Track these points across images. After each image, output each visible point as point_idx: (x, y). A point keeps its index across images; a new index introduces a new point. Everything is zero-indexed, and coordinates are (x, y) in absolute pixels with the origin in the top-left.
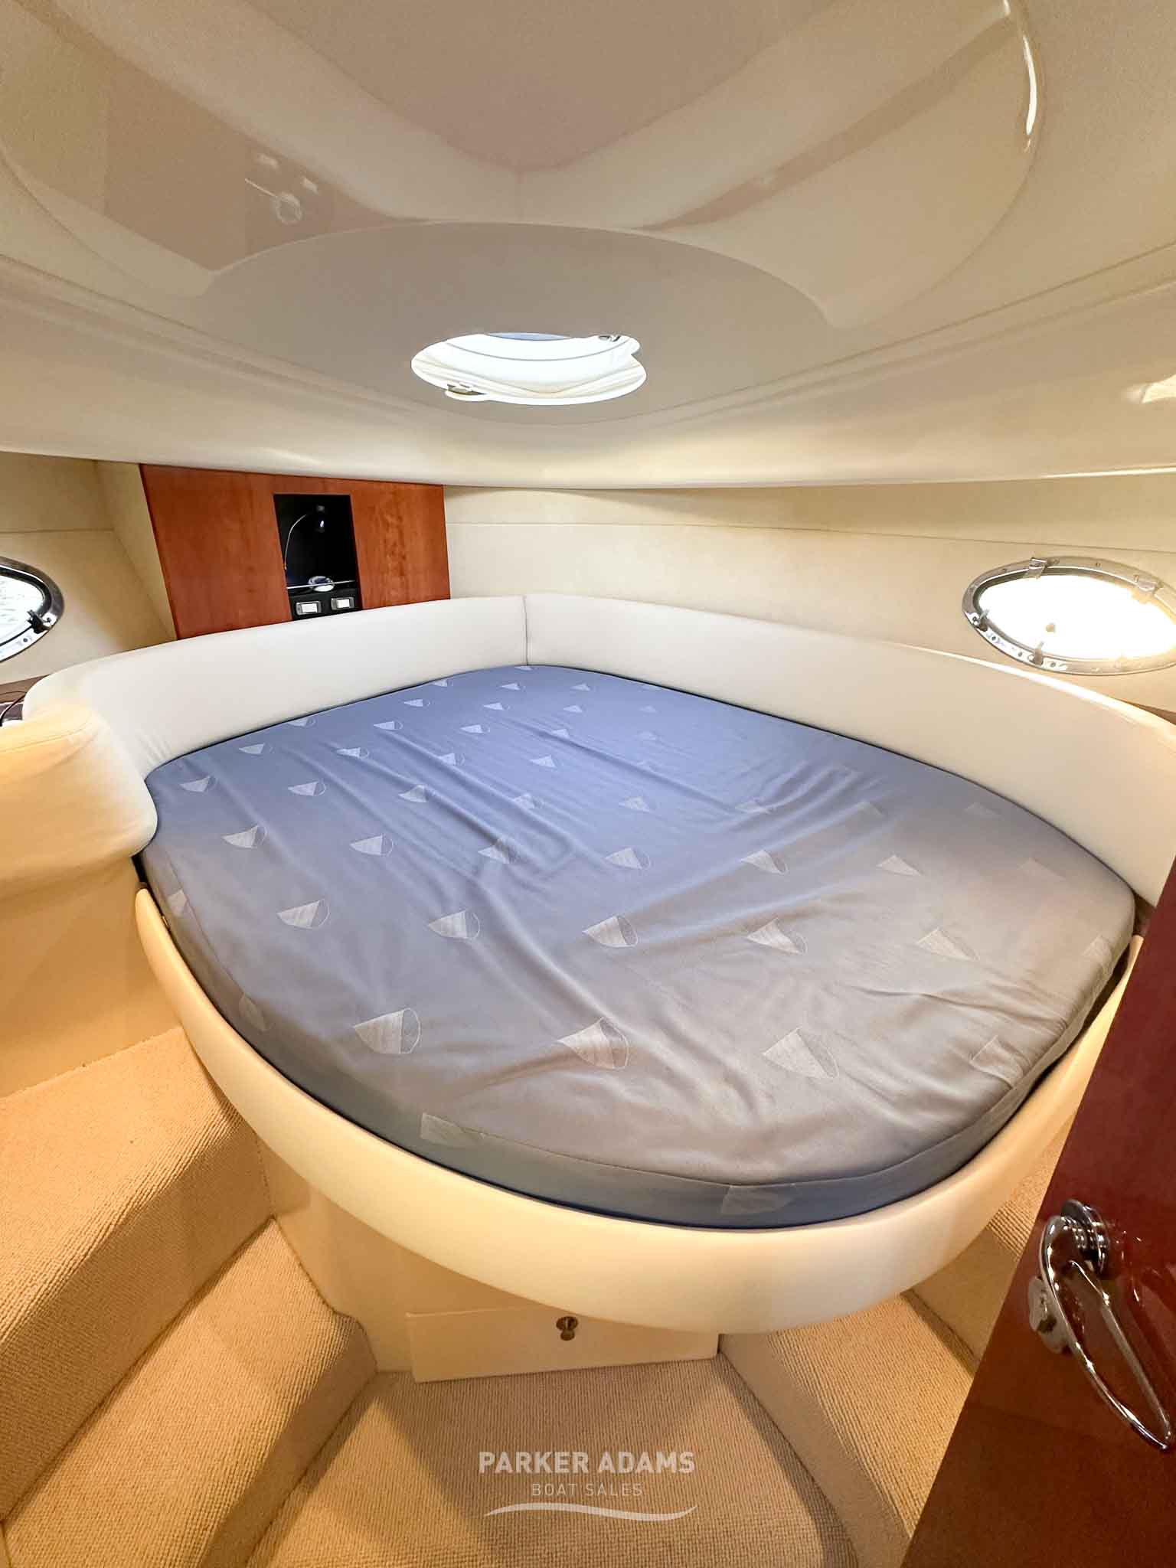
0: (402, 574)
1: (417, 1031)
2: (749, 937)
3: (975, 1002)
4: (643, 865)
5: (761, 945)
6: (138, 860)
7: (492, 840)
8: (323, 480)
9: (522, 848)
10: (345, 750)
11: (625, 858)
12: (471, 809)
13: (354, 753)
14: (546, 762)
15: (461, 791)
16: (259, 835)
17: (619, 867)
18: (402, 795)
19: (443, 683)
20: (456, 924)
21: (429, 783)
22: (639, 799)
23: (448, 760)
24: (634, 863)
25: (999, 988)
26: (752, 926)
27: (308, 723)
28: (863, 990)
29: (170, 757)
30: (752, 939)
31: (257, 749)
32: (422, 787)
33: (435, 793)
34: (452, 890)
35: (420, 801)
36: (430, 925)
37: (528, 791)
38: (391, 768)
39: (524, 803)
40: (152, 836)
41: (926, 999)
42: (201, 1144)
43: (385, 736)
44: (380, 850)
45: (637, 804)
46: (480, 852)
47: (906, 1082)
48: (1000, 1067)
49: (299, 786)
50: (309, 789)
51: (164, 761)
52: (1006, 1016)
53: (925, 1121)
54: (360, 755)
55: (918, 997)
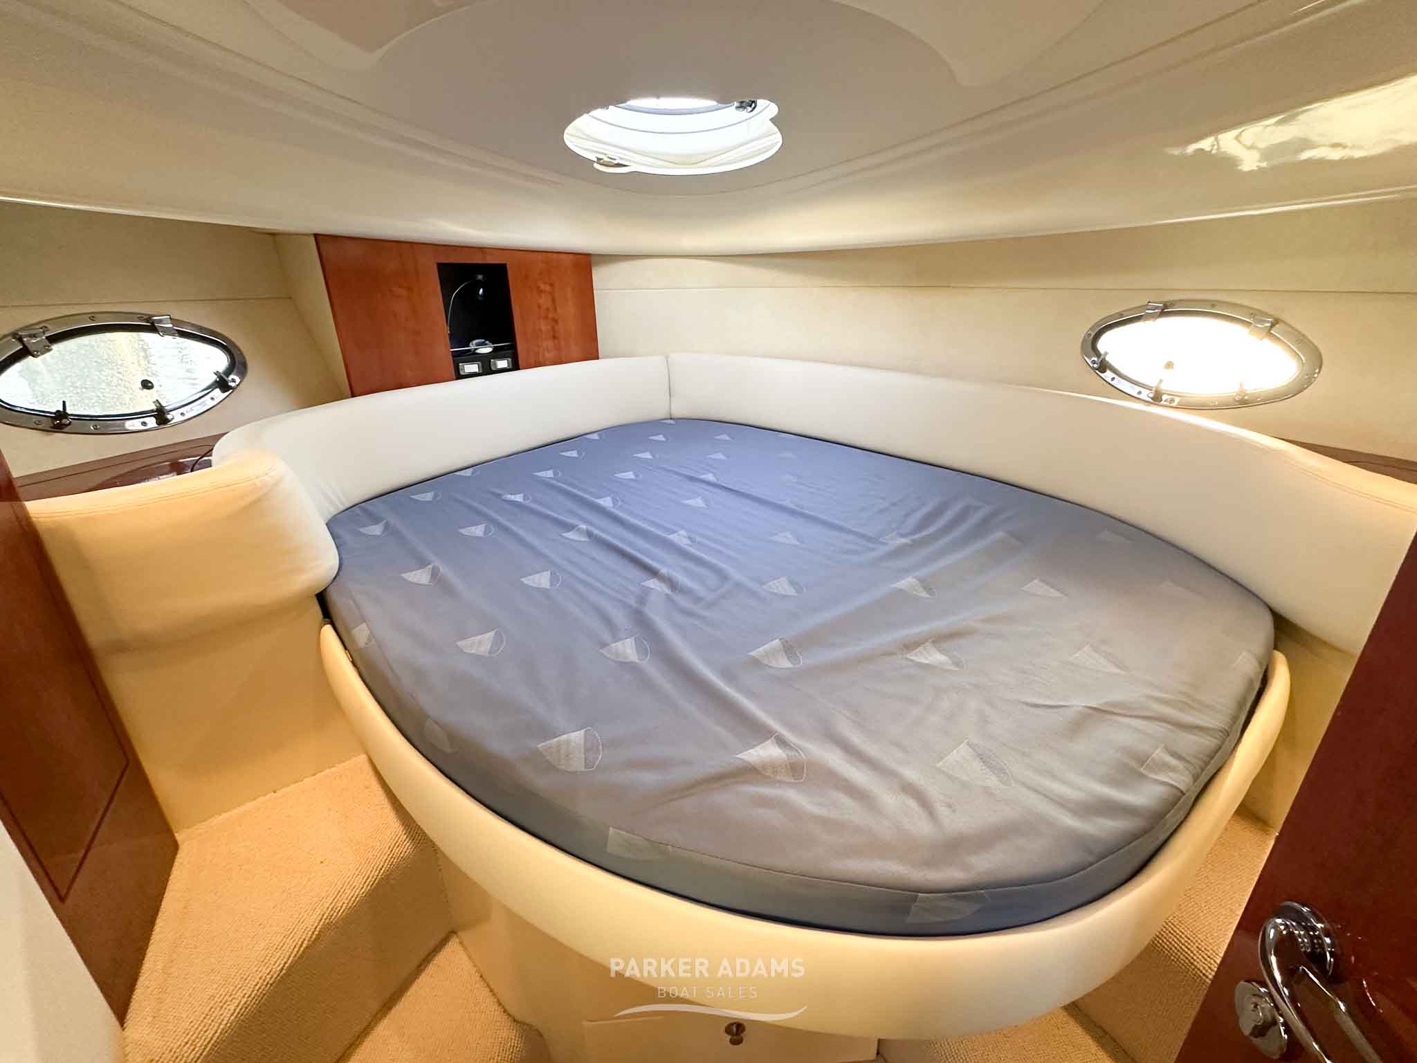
0: (554, 337)
1: (598, 749)
2: (908, 656)
3: (1136, 713)
4: (797, 591)
5: (920, 663)
6: (322, 598)
7: (653, 573)
8: (482, 250)
9: (682, 579)
10: (510, 496)
11: (782, 586)
12: (630, 544)
13: (518, 498)
14: (698, 502)
15: (620, 531)
16: (435, 574)
17: (775, 594)
18: (564, 534)
19: (595, 436)
20: (627, 649)
21: (591, 524)
22: (788, 534)
23: (606, 502)
24: (791, 591)
25: (1158, 700)
26: (910, 646)
27: (473, 473)
28: (1027, 704)
29: (348, 505)
30: (912, 658)
31: (429, 496)
32: (584, 526)
33: (596, 532)
34: (620, 617)
35: (584, 540)
36: (601, 651)
37: (683, 528)
38: (553, 511)
39: (680, 538)
40: (334, 575)
41: (1090, 711)
42: (386, 864)
43: (545, 483)
44: (549, 584)
45: (787, 538)
46: (643, 584)
47: (1080, 789)
48: (1171, 774)
49: (470, 528)
50: (478, 531)
51: (342, 508)
52: (1169, 726)
53: (1105, 828)
54: (524, 499)
55: (1080, 709)
